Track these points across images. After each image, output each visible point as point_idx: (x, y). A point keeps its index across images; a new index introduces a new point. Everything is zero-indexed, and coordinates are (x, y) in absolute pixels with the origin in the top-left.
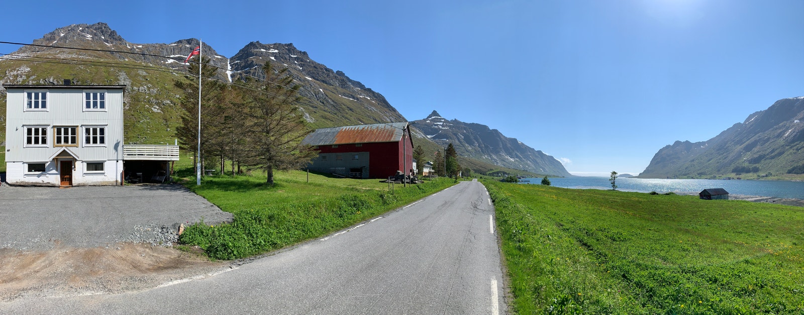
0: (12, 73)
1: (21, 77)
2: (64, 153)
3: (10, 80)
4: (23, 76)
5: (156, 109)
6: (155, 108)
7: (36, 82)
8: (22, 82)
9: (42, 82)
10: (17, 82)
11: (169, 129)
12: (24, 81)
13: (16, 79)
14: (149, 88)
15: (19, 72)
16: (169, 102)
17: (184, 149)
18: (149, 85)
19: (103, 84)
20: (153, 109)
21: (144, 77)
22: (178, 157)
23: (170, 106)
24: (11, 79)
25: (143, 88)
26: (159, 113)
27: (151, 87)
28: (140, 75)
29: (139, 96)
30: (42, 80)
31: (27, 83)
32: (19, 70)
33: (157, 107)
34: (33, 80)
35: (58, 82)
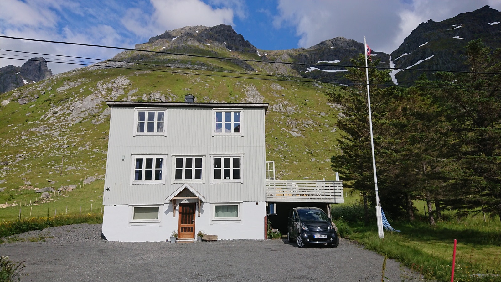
0: (105, 86)
1: (117, 91)
2: (186, 192)
3: (102, 95)
4: (120, 90)
5: (295, 133)
6: (294, 131)
7: (137, 98)
8: (119, 97)
9: (145, 98)
10: (112, 98)
11: (314, 159)
12: (121, 96)
13: (111, 94)
14: (285, 106)
15: (115, 85)
16: (311, 123)
17: (348, 186)
18: (286, 102)
19: (227, 102)
20: (291, 132)
21: (278, 92)
22: (342, 197)
23: (313, 127)
24: (103, 93)
25: (278, 106)
26: (299, 137)
27: (288, 105)
28: (274, 91)
29: (273, 117)
30: (145, 95)
31: (124, 99)
32: (114, 82)
33: (297, 130)
34: (134, 95)
35: (166, 97)
